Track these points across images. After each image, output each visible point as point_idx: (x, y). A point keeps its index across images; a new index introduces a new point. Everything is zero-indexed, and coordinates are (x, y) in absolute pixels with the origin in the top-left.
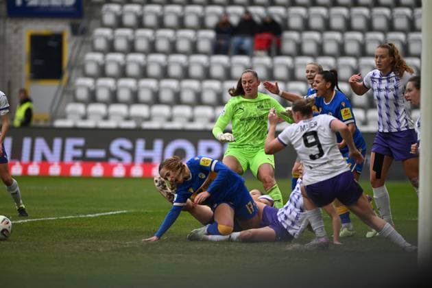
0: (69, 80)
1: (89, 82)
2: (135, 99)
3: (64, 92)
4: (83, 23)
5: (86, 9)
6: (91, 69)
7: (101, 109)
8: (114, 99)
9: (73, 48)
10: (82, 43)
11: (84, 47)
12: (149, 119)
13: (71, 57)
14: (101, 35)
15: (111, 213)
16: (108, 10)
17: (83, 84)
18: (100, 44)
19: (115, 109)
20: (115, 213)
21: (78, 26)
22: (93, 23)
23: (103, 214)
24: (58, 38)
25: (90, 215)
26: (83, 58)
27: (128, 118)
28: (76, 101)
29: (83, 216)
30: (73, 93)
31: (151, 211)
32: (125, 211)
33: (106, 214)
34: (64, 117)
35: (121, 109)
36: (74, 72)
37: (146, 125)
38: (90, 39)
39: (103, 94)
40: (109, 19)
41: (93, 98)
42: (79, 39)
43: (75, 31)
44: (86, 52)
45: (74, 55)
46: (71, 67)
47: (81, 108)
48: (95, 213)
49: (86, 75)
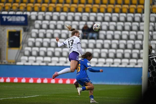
0: (22, 48)
1: (29, 49)
2: (46, 55)
3: (20, 52)
4: (28, 27)
5: (29, 22)
6: (30, 44)
7: (33, 58)
8: (38, 55)
9: (24, 36)
10: (27, 34)
11: (28, 36)
12: (51, 62)
14: (34, 32)
15: (33, 96)
16: (37, 23)
17: (27, 50)
18: (34, 35)
19: (38, 58)
20: (34, 96)
21: (26, 28)
22: (31, 27)
23: (30, 97)
24: (19, 33)
25: (26, 97)
26: (27, 40)
27: (43, 62)
28: (25, 55)
29: (23, 97)
30: (24, 53)
31: (48, 96)
32: (38, 96)
34: (20, 61)
35: (41, 59)
36: (24, 45)
37: (50, 64)
38: (30, 33)
39: (34, 53)
40: (37, 26)
41: (31, 54)
42: (26, 33)
43: (25, 30)
44: (28, 38)
45: (24, 40)
46: (23, 43)
47: (26, 58)
48: (27, 96)
49: (28, 46)
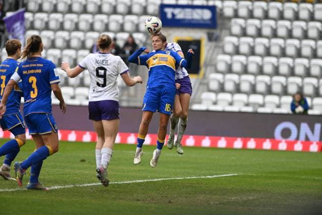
0: (204, 75)
1: (219, 77)
2: (253, 90)
3: (201, 84)
4: (216, 32)
5: (219, 22)
6: (222, 67)
7: (228, 97)
8: (238, 90)
9: (208, 51)
10: (216, 47)
11: (217, 50)
12: (263, 106)
13: (207, 58)
14: (229, 42)
15: (225, 175)
16: (235, 23)
17: (214, 79)
18: (229, 48)
19: (238, 97)
20: (228, 175)
21: (213, 34)
22: (224, 32)
23: (219, 176)
24: (198, 43)
25: (209, 177)
26: (215, 59)
27: (247, 105)
28: (210, 91)
29: (204, 177)
30: (207, 85)
31: (255, 175)
32: (236, 174)
33: (221, 176)
34: (200, 102)
35: (242, 98)
36: (209, 69)
37: (261, 110)
38: (221, 44)
39: (229, 86)
40: (236, 30)
41: (222, 89)
42: (213, 44)
43: (211, 38)
44: (218, 54)
45: (209, 58)
46: (206, 65)
47: (212, 96)
48: (213, 175)
49: (217, 72)
